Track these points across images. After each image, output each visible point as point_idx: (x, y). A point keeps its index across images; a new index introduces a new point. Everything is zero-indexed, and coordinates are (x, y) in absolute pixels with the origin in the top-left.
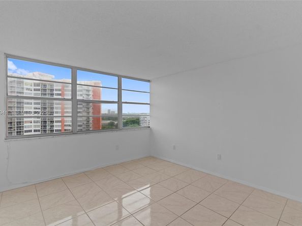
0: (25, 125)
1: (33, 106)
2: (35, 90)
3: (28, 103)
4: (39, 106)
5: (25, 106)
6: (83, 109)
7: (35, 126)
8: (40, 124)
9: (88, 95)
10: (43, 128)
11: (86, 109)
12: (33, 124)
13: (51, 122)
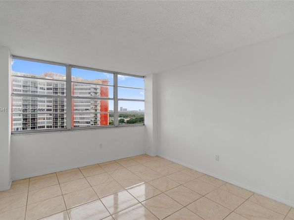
0: (38, 121)
1: (46, 104)
2: (48, 89)
3: (41, 101)
4: (51, 104)
5: (39, 103)
6: (91, 107)
7: (48, 122)
8: (52, 121)
9: (96, 93)
10: (54, 124)
11: (93, 107)
12: (46, 120)
13: (62, 118)
